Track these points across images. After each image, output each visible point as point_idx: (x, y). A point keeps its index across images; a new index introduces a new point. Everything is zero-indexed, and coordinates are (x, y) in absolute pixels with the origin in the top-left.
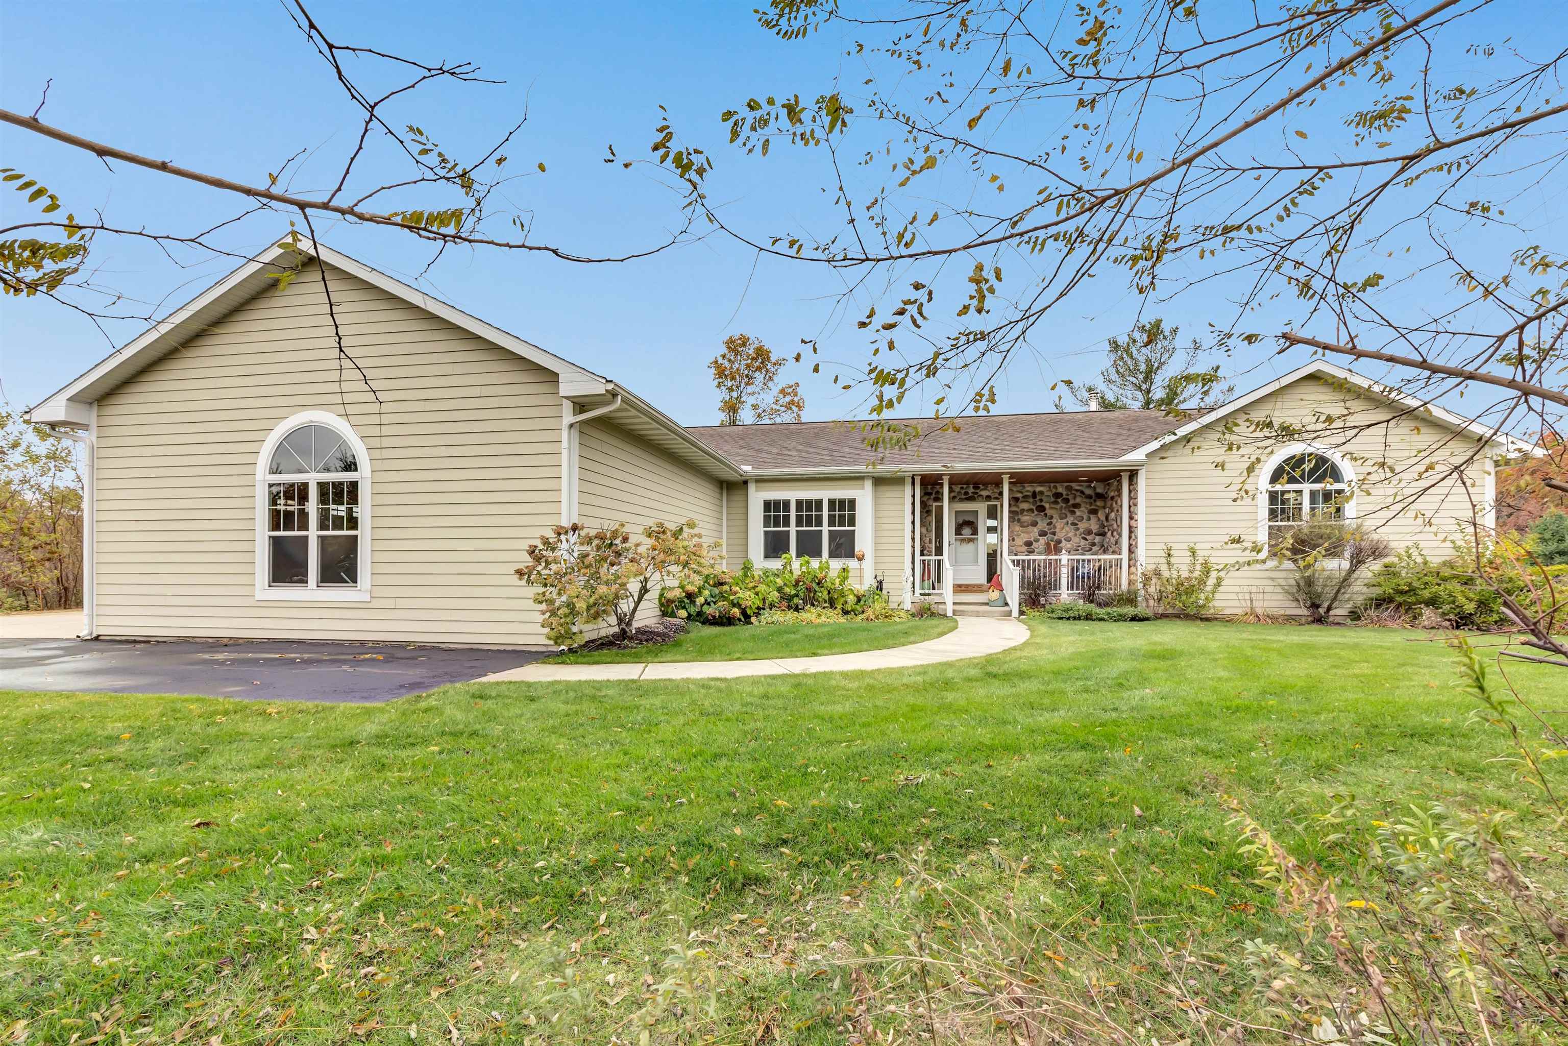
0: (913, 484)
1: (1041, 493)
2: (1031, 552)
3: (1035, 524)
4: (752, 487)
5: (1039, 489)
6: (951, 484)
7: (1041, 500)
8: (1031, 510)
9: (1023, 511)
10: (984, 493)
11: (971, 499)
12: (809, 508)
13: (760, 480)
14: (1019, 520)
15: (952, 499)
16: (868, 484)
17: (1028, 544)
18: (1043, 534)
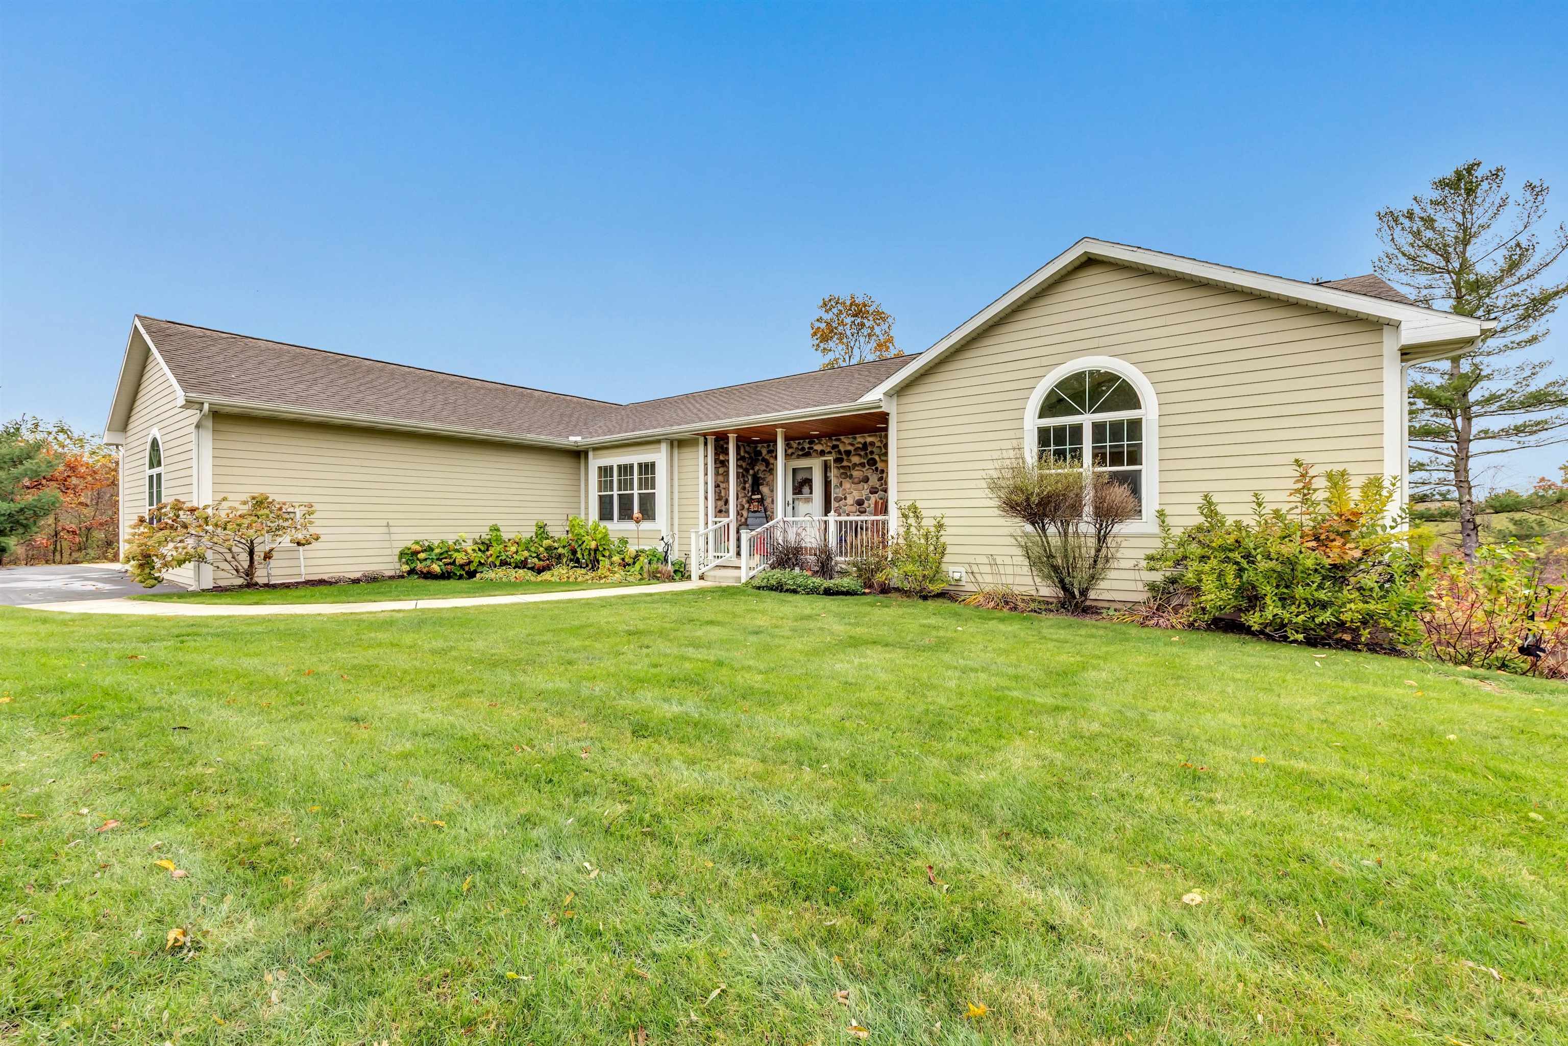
0: (706, 444)
1: (872, 444)
2: (863, 512)
3: (866, 480)
4: (591, 454)
5: (869, 440)
6: (788, 439)
7: (872, 453)
8: (862, 465)
9: (855, 465)
10: (818, 447)
11: (807, 455)
12: (626, 470)
13: (597, 448)
14: (851, 477)
15: (787, 456)
16: (664, 447)
17: (860, 503)
18: (874, 491)
